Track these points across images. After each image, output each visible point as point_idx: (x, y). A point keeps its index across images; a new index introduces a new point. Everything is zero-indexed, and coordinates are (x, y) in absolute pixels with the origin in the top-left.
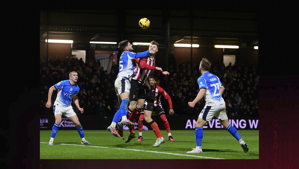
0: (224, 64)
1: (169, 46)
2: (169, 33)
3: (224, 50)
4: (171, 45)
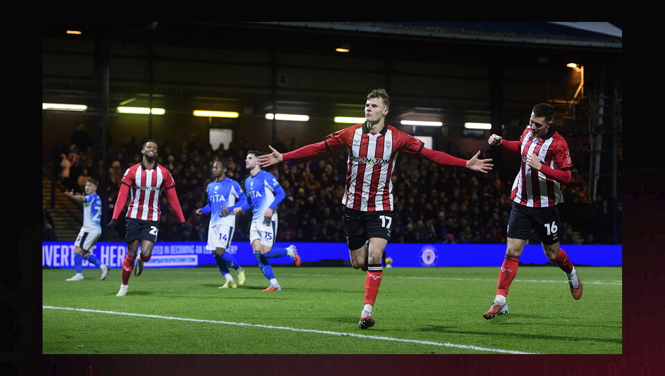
0: (210, 146)
1: (108, 110)
2: (107, 88)
3: (210, 120)
4: (112, 110)
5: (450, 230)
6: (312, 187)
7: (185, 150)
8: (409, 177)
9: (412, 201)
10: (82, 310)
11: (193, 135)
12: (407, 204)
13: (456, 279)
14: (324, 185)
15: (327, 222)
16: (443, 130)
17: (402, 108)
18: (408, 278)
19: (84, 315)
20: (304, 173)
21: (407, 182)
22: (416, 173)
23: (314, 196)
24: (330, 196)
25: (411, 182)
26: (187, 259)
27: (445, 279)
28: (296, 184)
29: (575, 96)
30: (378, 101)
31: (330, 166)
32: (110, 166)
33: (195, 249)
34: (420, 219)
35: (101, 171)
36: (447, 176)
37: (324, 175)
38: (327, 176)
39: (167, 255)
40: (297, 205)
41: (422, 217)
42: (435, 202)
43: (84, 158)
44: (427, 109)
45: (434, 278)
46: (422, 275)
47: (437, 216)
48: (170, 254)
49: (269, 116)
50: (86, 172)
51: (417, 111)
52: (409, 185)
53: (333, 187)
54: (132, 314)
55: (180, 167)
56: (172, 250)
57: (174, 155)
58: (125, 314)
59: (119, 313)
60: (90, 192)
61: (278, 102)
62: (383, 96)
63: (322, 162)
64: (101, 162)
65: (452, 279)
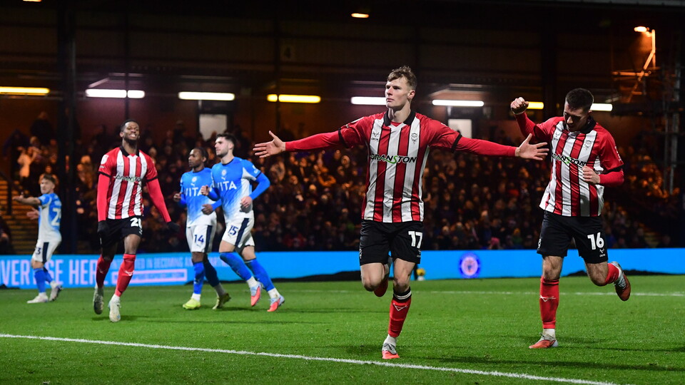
1: (75, 94)
2: (74, 67)
3: (200, 103)
4: (80, 93)
5: (495, 232)
6: (326, 184)
7: (170, 141)
8: (444, 170)
9: (448, 198)
10: (47, 338)
11: (179, 122)
12: (441, 202)
13: (503, 293)
14: (340, 181)
15: (344, 226)
16: (485, 111)
17: (434, 84)
18: (445, 292)
19: (49, 345)
20: (316, 167)
21: (442, 175)
22: (453, 164)
23: (329, 194)
24: (347, 193)
25: (447, 175)
26: (174, 274)
27: (491, 293)
28: (306, 180)
29: (646, 67)
30: (402, 82)
31: (346, 158)
32: (79, 162)
33: (184, 261)
34: (458, 221)
35: (67, 167)
36: (491, 167)
37: (340, 168)
38: (344, 169)
39: (150, 269)
40: (307, 205)
41: (461, 218)
42: (476, 199)
43: (46, 152)
44: (465, 85)
45: (477, 292)
46: (462, 289)
47: (478, 216)
48: (153, 269)
49: (272, 98)
50: (49, 169)
51: (453, 89)
52: (444, 178)
53: (351, 183)
54: (108, 343)
55: (164, 162)
56: (155, 263)
57: (156, 148)
58: (99, 342)
59: (92, 342)
60: (47, 191)
61: (283, 80)
62: (406, 74)
63: (338, 152)
64: (67, 158)
65: (499, 293)
